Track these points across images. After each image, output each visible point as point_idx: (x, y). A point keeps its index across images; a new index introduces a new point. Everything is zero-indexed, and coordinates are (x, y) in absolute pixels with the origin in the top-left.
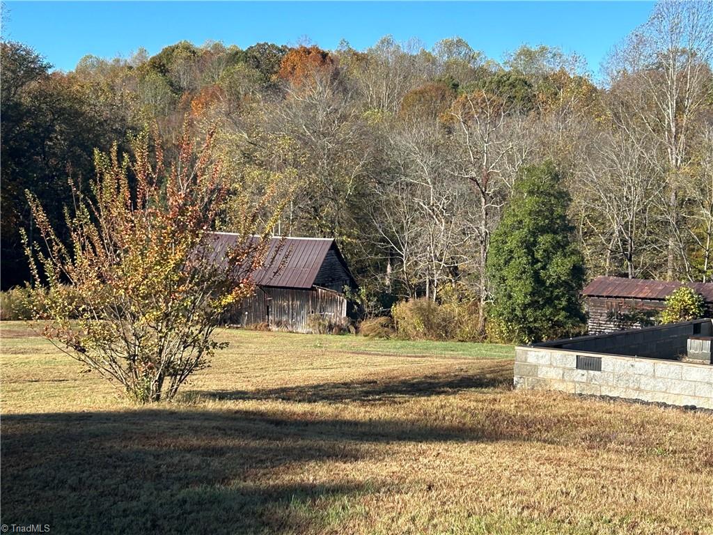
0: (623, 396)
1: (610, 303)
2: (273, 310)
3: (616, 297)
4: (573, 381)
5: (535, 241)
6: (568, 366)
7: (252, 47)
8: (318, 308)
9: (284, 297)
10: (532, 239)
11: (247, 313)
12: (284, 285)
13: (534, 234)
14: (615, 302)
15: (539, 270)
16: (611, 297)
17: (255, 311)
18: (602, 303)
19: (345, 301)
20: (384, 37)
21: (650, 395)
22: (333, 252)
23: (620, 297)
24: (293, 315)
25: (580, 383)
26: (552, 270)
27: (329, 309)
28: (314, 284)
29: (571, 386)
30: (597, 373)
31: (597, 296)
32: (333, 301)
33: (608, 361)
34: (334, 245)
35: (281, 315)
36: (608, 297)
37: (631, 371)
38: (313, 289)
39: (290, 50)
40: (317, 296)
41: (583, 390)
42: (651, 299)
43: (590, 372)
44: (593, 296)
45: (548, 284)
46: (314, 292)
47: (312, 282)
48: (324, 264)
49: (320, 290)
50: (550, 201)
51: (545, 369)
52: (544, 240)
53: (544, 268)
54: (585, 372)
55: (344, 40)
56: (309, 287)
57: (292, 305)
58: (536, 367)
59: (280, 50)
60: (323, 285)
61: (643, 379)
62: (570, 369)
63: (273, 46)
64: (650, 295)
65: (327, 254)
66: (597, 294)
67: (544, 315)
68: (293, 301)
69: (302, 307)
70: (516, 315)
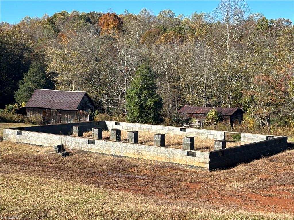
0: (27, 143)
1: (187, 116)
2: (62, 119)
3: (190, 113)
4: (16, 139)
5: (141, 93)
6: (15, 134)
7: (89, 14)
8: (79, 118)
9: (66, 114)
10: (140, 92)
11: (52, 120)
12: (66, 109)
13: (141, 91)
14: (189, 115)
15: (143, 103)
16: (188, 113)
17: (56, 119)
18: (185, 115)
19: (89, 115)
20: (143, 9)
21: (32, 142)
22: (86, 96)
23: (191, 113)
24: (69, 120)
25: (18, 139)
26: (148, 104)
27: (83, 118)
28: (77, 109)
29: (16, 140)
30: (21, 136)
31: (183, 113)
32: (84, 115)
33: (24, 133)
34: (86, 94)
35: (65, 121)
36: (187, 113)
37: (28, 135)
38: (76, 111)
39: (103, 14)
40: (78, 113)
41: (18, 141)
42: (202, 114)
43: (20, 136)
44: (181, 113)
45: (146, 109)
46: (77, 112)
47: (76, 108)
48: (82, 101)
49: (79, 111)
50: (147, 78)
51: (10, 135)
52: (145, 92)
53: (145, 103)
54: (18, 136)
55: (126, 10)
56: (75, 110)
57: (69, 117)
58: (8, 135)
59: (100, 15)
60: (81, 109)
61: (31, 138)
62: (15, 135)
63: (97, 13)
64: (202, 112)
65: (83, 97)
66: (183, 112)
67: (145, 120)
68: (69, 115)
69: (73, 117)
70: (134, 120)
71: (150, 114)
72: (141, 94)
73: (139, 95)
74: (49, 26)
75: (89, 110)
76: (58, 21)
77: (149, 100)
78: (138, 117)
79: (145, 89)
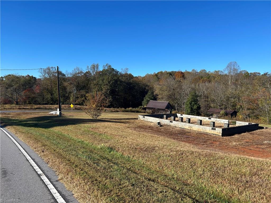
0: (146, 121)
2: (159, 112)
7: (171, 72)
9: (161, 110)
11: (156, 112)
12: (161, 108)
14: (212, 112)
15: (192, 107)
19: (170, 111)
21: (148, 120)
22: (169, 104)
25: (143, 119)
27: (167, 112)
31: (209, 112)
33: (145, 117)
35: (161, 113)
37: (147, 118)
38: (165, 109)
39: (177, 72)
45: (193, 109)
48: (167, 106)
50: (194, 97)
55: (186, 70)
60: (167, 109)
63: (174, 71)
64: (218, 112)
69: (163, 112)
71: (195, 111)
72: (192, 103)
73: (191, 104)
74: (155, 77)
75: (170, 109)
76: (159, 75)
77: (195, 106)
78: (190, 113)
79: (193, 101)
